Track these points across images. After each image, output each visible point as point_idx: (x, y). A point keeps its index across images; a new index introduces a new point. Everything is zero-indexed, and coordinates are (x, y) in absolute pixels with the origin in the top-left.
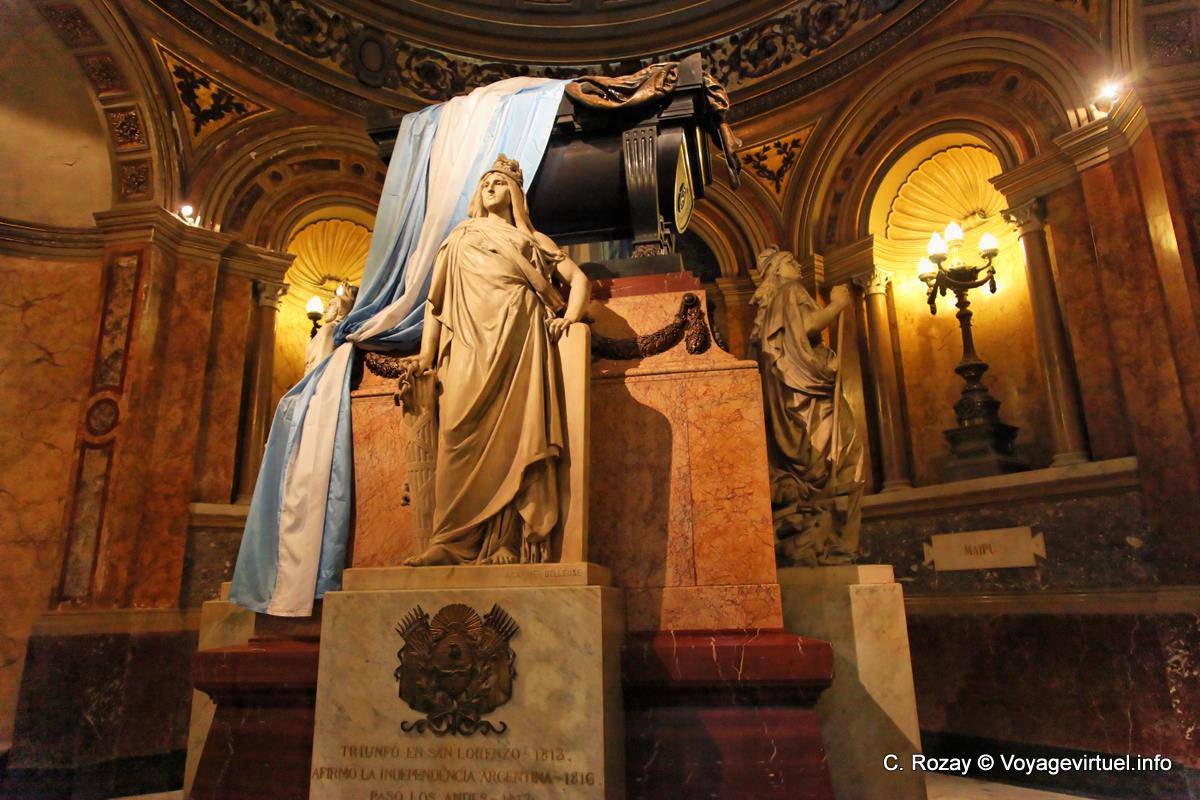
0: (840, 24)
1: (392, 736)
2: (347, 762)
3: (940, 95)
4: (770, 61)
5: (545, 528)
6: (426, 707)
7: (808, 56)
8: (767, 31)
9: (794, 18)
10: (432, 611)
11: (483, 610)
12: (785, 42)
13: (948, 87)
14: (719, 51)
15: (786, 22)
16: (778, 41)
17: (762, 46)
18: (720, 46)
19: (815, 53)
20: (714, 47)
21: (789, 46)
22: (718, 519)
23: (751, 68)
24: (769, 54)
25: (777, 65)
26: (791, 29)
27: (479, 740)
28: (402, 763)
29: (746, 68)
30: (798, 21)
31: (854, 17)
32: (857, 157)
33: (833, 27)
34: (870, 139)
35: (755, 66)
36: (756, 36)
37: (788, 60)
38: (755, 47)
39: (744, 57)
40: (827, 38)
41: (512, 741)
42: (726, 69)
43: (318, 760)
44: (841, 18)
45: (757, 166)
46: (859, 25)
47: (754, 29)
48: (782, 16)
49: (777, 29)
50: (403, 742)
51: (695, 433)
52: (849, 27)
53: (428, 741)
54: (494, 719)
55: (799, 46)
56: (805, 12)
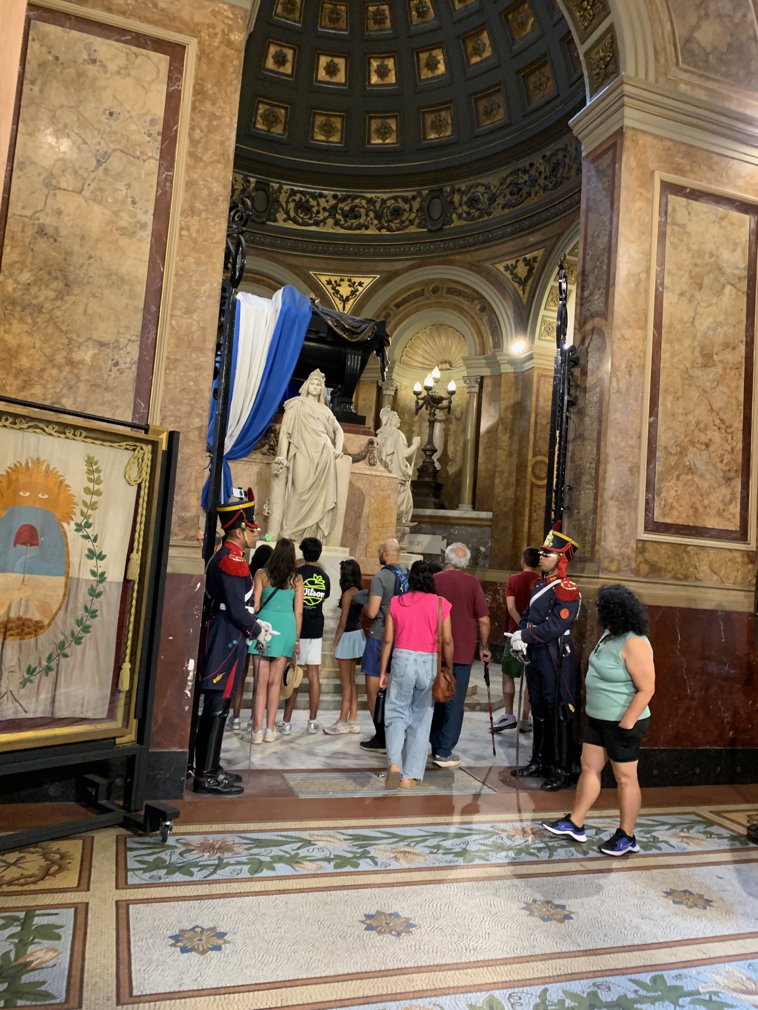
0: (402, 222)
3: (448, 295)
4: (355, 222)
7: (380, 231)
8: (357, 201)
9: (376, 202)
12: (367, 215)
13: (452, 293)
14: (323, 200)
15: (370, 201)
16: (363, 211)
17: (352, 209)
18: (325, 197)
19: (384, 232)
20: (321, 195)
21: (369, 219)
23: (342, 222)
24: (357, 217)
25: (359, 227)
26: (372, 208)
29: (340, 220)
30: (378, 205)
31: (411, 222)
32: (394, 308)
33: (398, 221)
34: (405, 301)
35: (346, 221)
36: (349, 201)
37: (367, 228)
38: (347, 208)
39: (340, 212)
40: (393, 225)
42: (326, 214)
44: (404, 218)
45: (333, 288)
46: (413, 229)
47: (350, 196)
48: (369, 196)
49: (364, 202)
51: (373, 500)
52: (407, 227)
55: (376, 222)
56: (384, 202)
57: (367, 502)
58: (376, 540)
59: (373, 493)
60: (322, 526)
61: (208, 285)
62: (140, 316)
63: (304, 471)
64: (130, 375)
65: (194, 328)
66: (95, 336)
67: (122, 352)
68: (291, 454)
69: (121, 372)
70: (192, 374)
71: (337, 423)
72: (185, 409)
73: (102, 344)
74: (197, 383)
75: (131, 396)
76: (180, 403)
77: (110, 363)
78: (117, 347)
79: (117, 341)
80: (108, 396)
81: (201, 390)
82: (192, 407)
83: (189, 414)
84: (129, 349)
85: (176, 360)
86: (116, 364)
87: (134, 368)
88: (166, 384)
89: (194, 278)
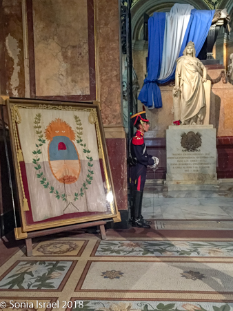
1: (181, 152)
2: (173, 156)
5: (202, 118)
6: (186, 148)
10: (187, 133)
11: (196, 132)
22: (229, 117)
27: (195, 152)
28: (182, 156)
41: (201, 152)
43: (167, 156)
50: (183, 153)
53: (187, 152)
54: (198, 149)
57: (222, 102)
58: (228, 119)
59: (225, 97)
60: (199, 116)
61: (113, 10)
62: (87, 31)
63: (187, 91)
64: (86, 57)
65: (109, 31)
66: (71, 44)
67: (82, 49)
68: (181, 84)
69: (83, 57)
70: (111, 52)
71: (202, 66)
72: (109, 68)
73: (74, 47)
74: (113, 56)
75: (88, 66)
76: (108, 66)
77: (78, 54)
78: (80, 47)
79: (79, 44)
80: (79, 68)
81: (116, 59)
82: (112, 67)
83: (111, 70)
84: (84, 46)
85: (104, 48)
86: (81, 54)
87: (88, 55)
88: (101, 58)
89: (107, 9)
